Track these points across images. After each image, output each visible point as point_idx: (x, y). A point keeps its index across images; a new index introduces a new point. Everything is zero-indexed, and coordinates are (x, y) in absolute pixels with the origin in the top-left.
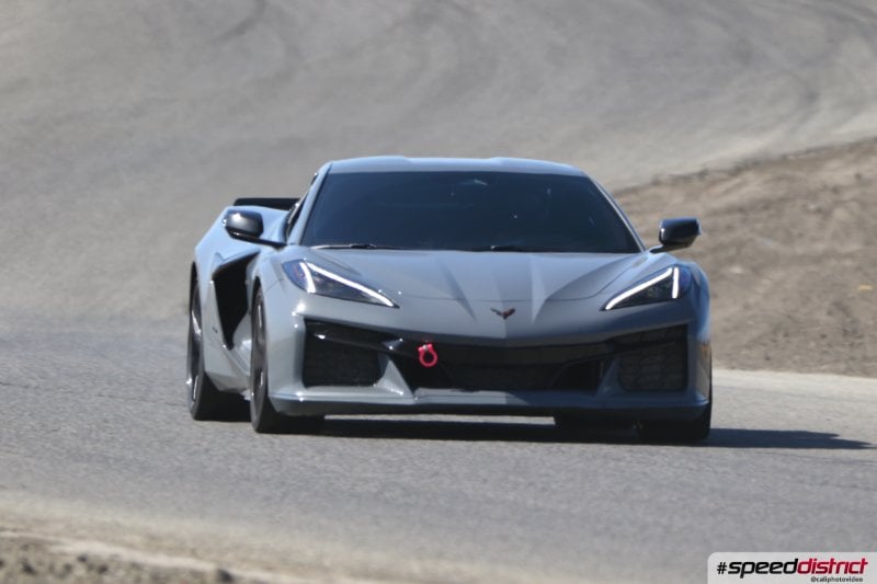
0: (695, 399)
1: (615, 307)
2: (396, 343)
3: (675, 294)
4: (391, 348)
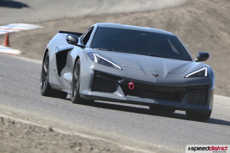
0: (208, 107)
1: (188, 77)
2: (121, 80)
3: (206, 75)
4: (119, 82)
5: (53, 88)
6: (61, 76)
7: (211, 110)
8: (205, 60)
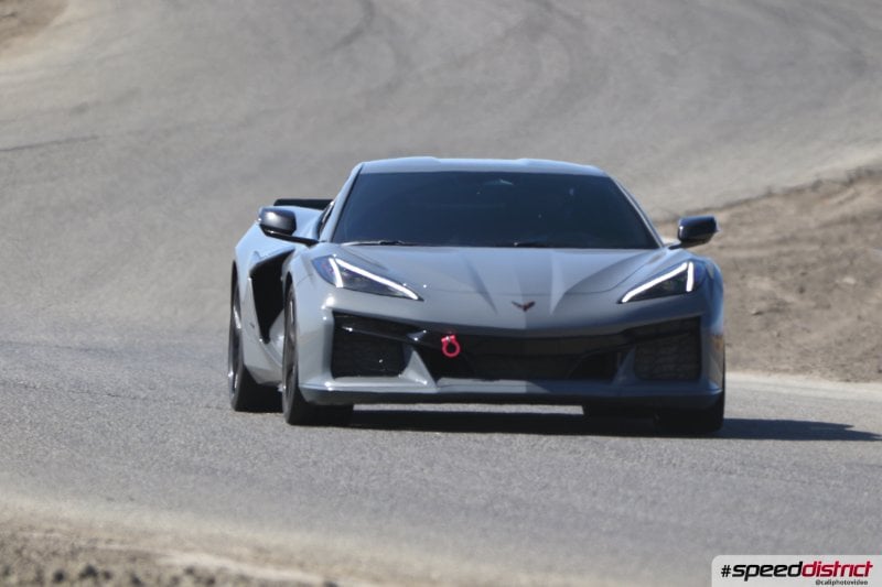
0: (707, 387)
1: (631, 300)
2: (420, 334)
3: (689, 287)
4: (416, 339)
5: (259, 382)
6: (272, 343)
7: (722, 395)
8: (704, 241)
